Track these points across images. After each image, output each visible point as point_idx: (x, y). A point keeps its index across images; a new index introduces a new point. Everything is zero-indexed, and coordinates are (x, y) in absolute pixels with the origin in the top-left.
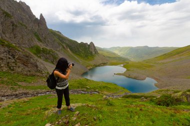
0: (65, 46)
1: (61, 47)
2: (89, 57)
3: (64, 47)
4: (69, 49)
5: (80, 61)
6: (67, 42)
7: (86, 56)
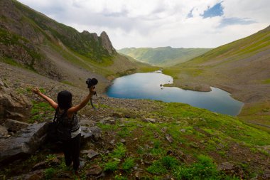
0: (50, 36)
1: (42, 38)
2: (105, 60)
3: (49, 39)
4: (61, 43)
5: (91, 67)
6: (54, 28)
7: (99, 57)
